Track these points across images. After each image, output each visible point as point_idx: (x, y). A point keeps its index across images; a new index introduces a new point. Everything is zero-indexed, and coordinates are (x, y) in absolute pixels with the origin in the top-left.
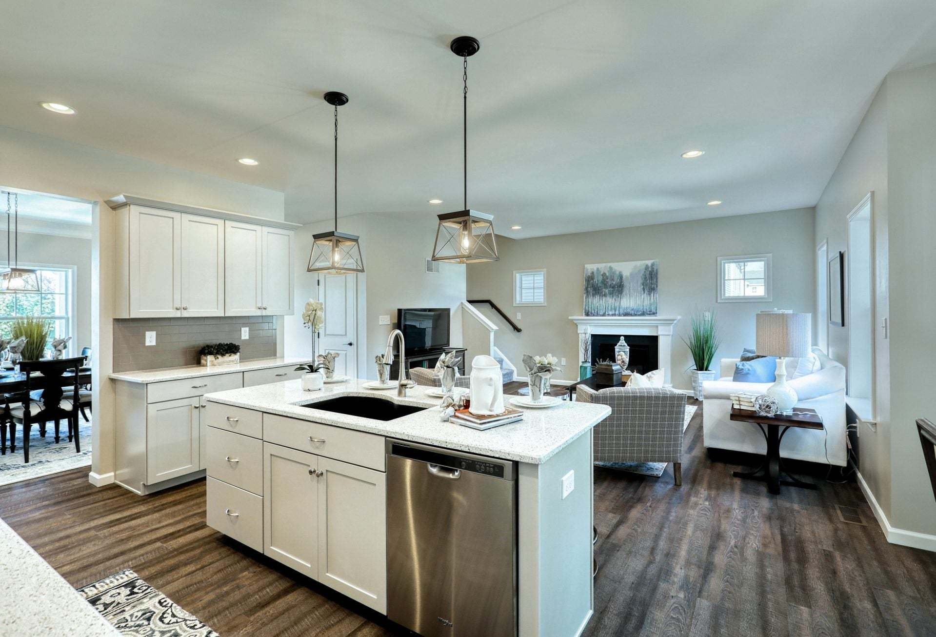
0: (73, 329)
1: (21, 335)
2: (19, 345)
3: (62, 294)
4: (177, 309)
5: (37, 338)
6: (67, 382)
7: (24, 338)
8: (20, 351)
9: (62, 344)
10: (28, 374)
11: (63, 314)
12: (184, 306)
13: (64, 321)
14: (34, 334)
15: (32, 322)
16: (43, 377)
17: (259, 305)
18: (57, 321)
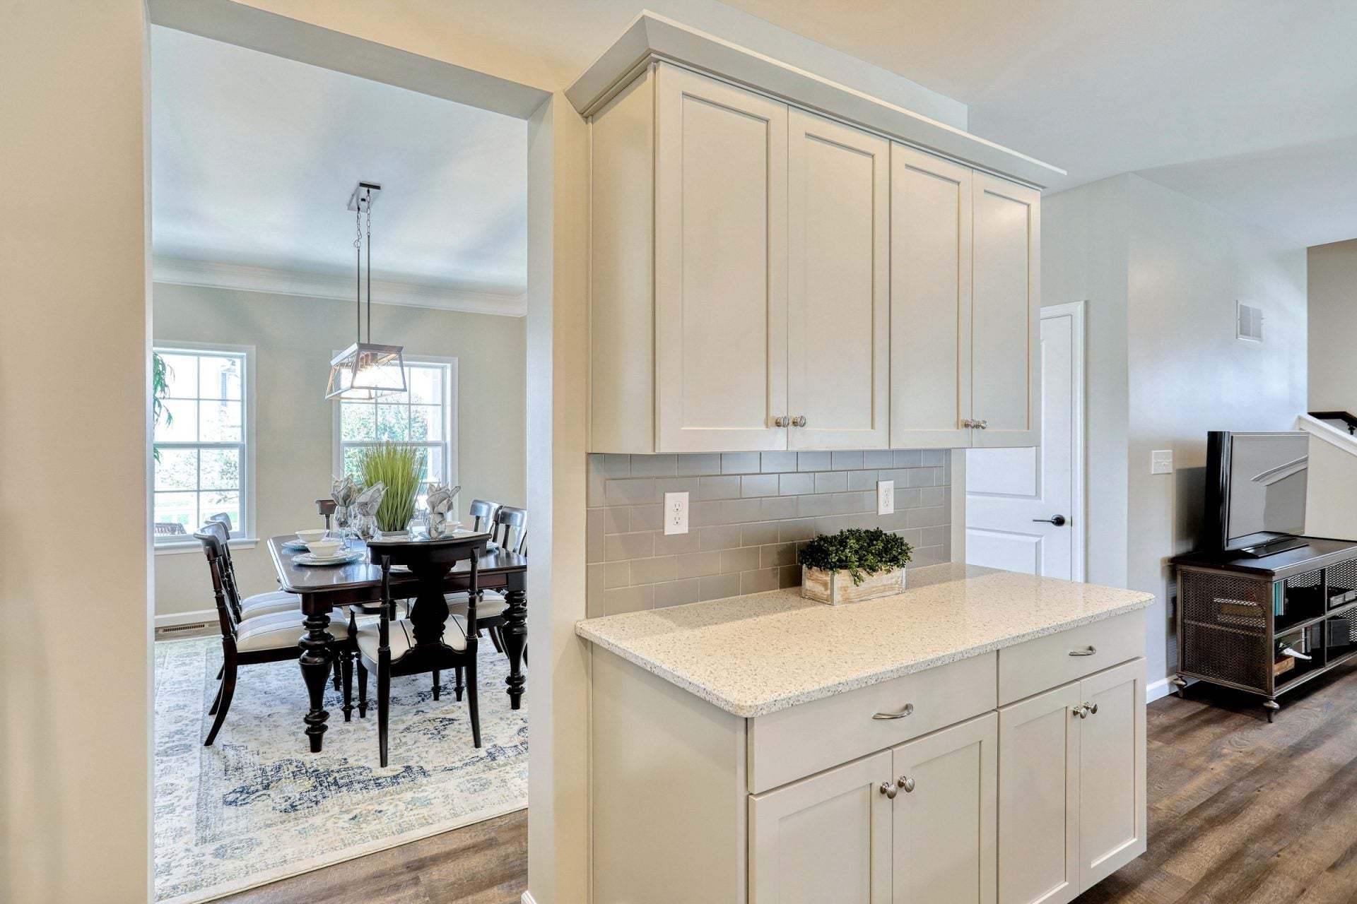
0: (453, 464)
1: (377, 480)
2: (373, 500)
3: (437, 405)
4: (778, 424)
5: (403, 484)
6: (455, 585)
7: (380, 486)
8: (375, 511)
9: (445, 502)
10: (385, 569)
11: (439, 439)
12: (794, 414)
13: (439, 449)
14: (397, 476)
15: (395, 451)
16: (410, 573)
17: (965, 416)
18: (430, 450)
